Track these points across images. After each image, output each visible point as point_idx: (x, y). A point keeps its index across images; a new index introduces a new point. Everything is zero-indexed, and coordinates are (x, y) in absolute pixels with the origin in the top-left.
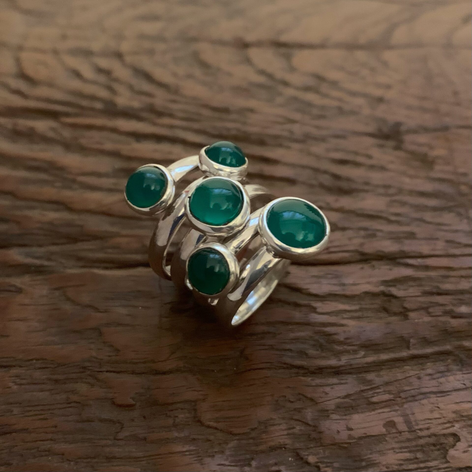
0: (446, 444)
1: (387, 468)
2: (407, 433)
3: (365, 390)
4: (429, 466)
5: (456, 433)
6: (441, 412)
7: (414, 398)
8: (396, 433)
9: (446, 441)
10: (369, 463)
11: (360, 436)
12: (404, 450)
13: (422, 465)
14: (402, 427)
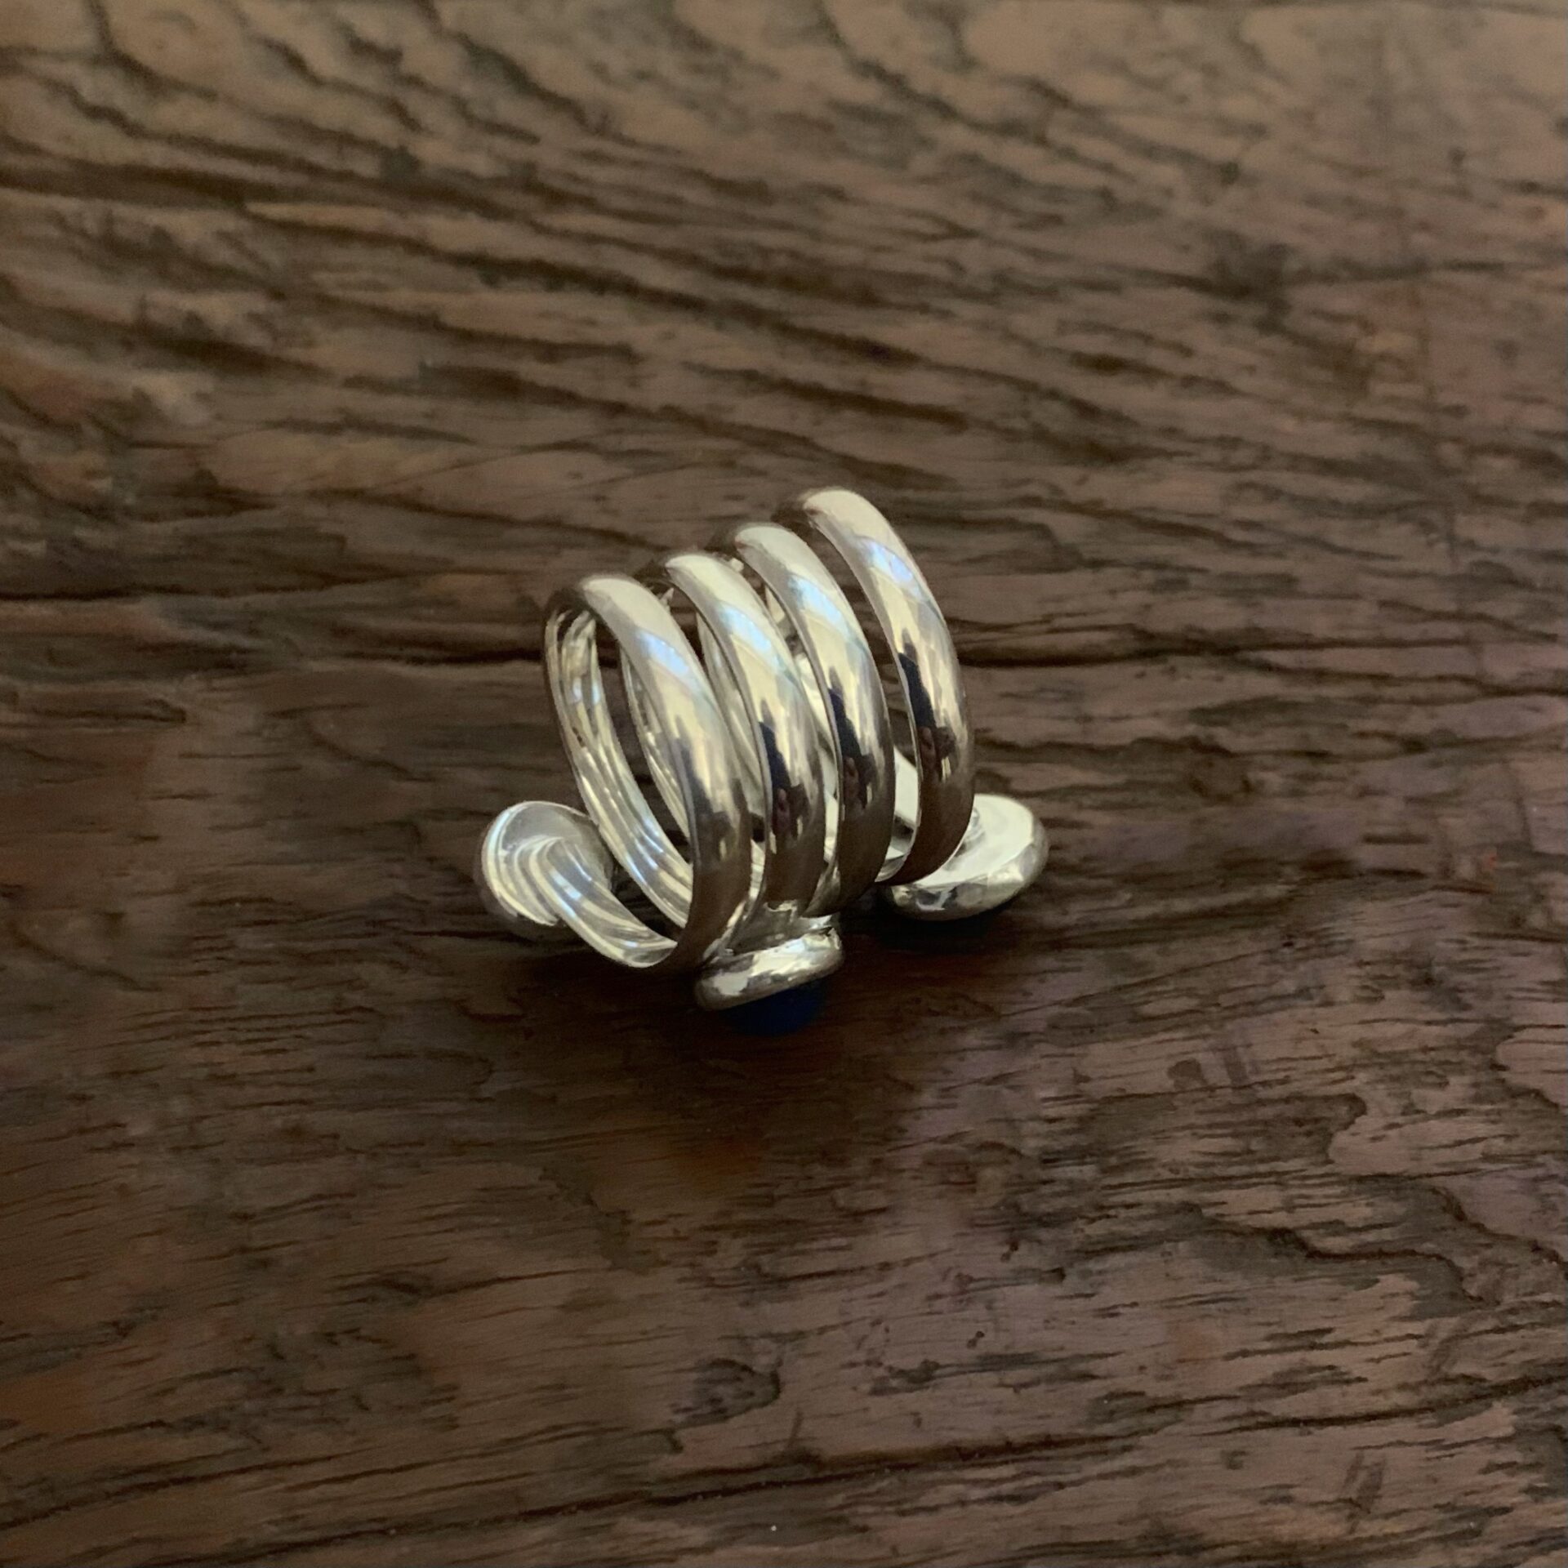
0: (1329, 1119)
1: (1171, 1170)
2: (1230, 1091)
3: (1130, 986)
4: (1279, 1170)
5: (1358, 1094)
6: (1321, 1042)
7: (1252, 1008)
8: (1201, 1090)
9: (1328, 1114)
10: (1127, 1160)
11: (1108, 1095)
12: (1219, 1131)
13: (1262, 1168)
14: (1217, 1074)
